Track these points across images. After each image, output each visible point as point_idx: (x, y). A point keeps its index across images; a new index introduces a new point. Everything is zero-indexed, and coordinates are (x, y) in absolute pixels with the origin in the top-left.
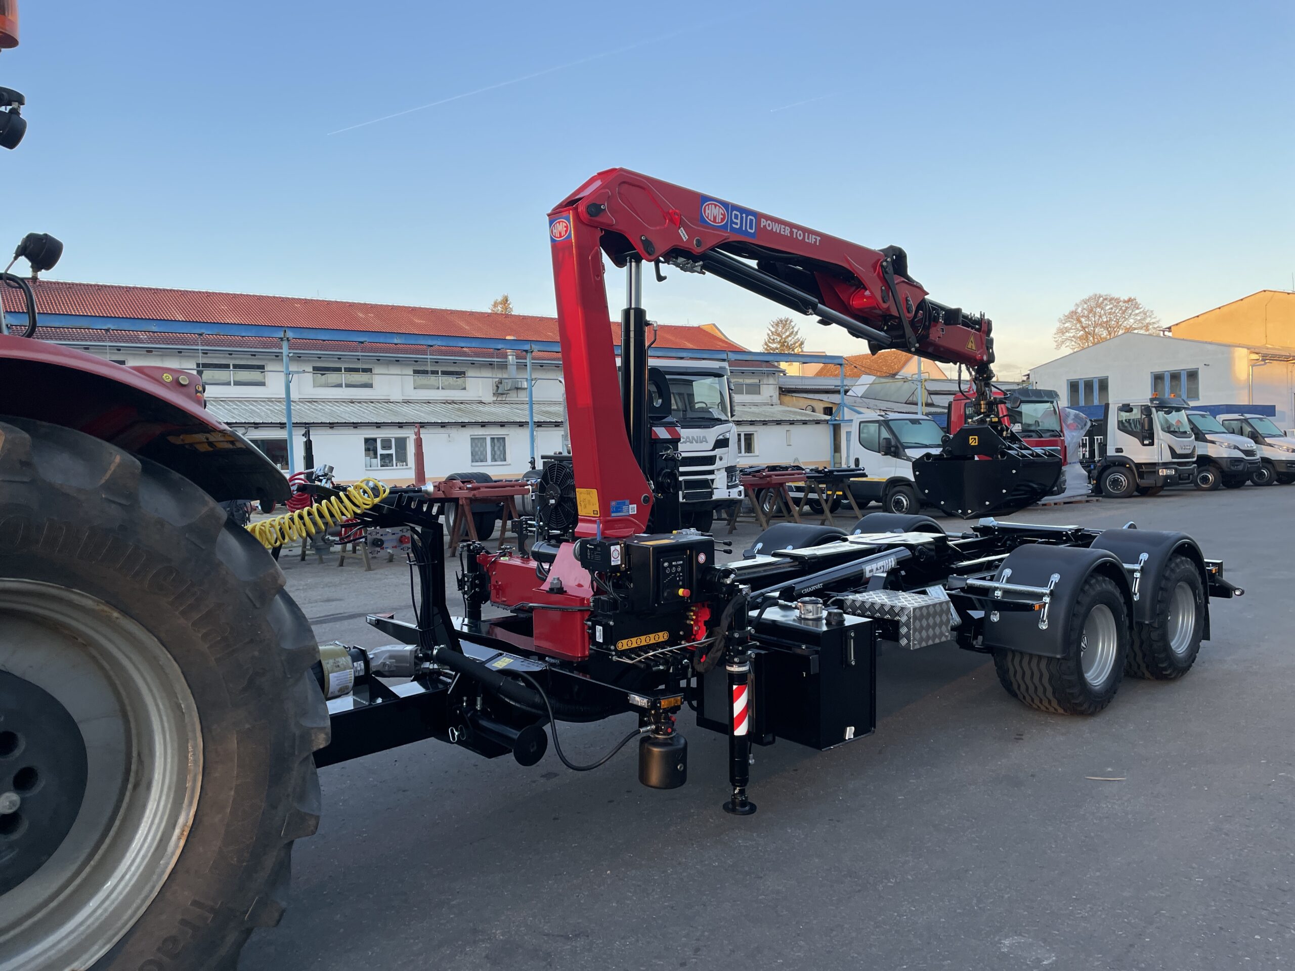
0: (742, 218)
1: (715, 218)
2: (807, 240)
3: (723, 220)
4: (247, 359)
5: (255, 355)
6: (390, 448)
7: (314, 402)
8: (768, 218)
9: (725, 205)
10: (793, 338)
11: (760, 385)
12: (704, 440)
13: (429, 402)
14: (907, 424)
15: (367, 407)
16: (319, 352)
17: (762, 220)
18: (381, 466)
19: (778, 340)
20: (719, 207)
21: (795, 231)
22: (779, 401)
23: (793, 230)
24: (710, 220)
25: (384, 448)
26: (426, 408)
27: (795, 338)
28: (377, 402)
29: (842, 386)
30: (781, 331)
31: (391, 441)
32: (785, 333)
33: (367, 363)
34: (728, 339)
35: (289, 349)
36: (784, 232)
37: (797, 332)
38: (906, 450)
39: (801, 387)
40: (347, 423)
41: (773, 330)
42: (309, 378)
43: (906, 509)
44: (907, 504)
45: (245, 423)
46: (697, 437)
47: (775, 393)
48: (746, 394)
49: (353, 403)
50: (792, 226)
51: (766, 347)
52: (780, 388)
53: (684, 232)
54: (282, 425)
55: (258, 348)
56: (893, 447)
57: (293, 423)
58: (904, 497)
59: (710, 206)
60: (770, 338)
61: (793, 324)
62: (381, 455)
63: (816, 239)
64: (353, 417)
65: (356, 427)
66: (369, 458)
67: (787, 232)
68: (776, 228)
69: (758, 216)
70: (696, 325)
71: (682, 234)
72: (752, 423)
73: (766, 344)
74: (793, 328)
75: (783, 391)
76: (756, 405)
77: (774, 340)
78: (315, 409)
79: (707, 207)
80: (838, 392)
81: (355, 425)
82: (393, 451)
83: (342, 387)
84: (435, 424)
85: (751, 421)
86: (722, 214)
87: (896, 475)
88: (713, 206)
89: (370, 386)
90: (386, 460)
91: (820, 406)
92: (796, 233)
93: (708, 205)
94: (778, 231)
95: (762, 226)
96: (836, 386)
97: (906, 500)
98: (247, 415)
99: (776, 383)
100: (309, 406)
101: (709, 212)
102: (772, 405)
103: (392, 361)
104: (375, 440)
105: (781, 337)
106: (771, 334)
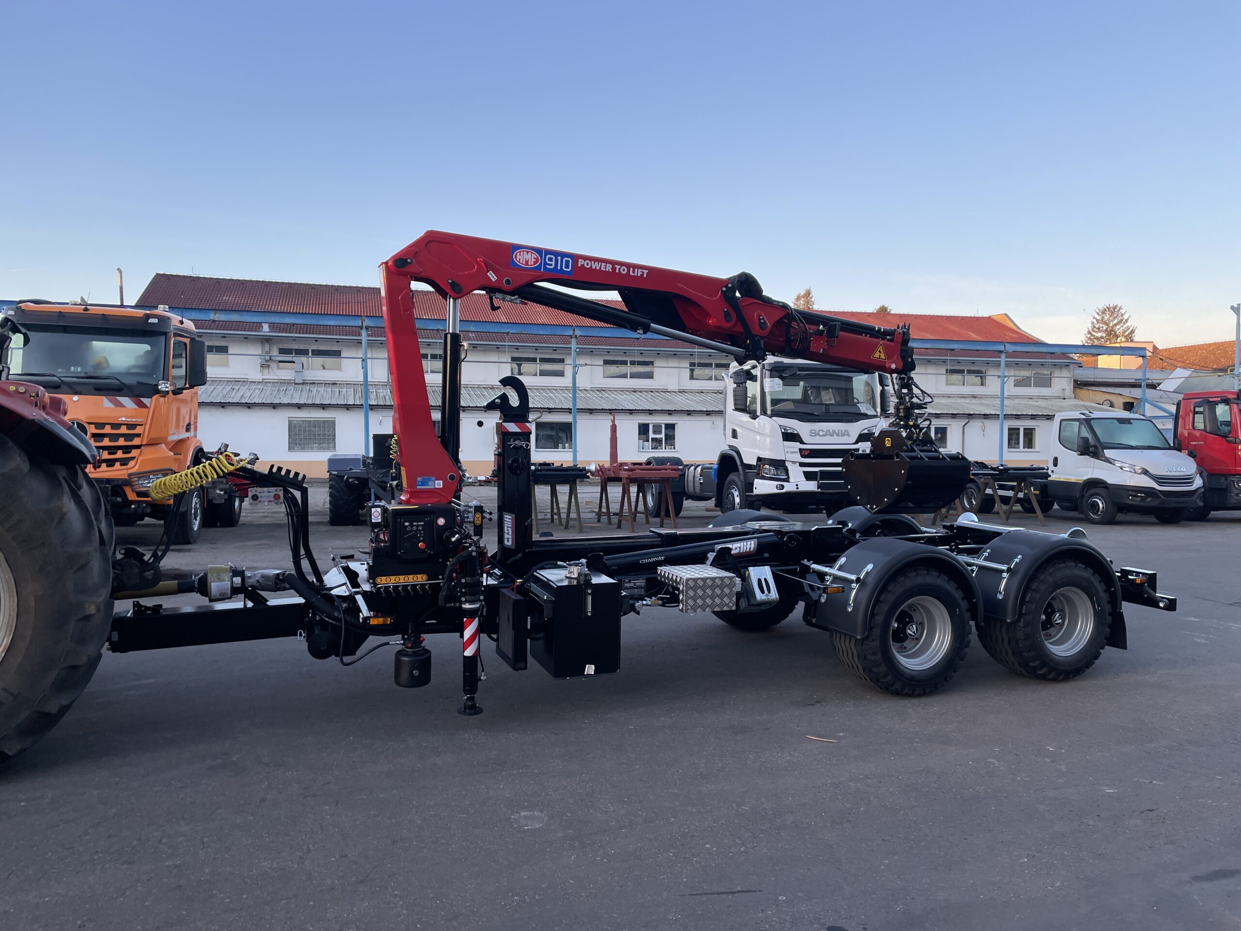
0: (557, 261)
1: (527, 262)
2: (631, 273)
3: (535, 263)
4: (550, 353)
5: (556, 350)
6: (660, 433)
7: (603, 390)
8: (585, 258)
9: (539, 251)
10: (1122, 326)
11: (1051, 378)
12: (846, 433)
13: (702, 392)
14: (1113, 423)
15: (646, 396)
16: (608, 347)
17: (580, 260)
18: (652, 449)
19: (1104, 328)
20: (532, 253)
21: (618, 267)
22: (1073, 396)
23: (616, 266)
24: (522, 264)
25: (655, 432)
26: (699, 397)
27: (1125, 326)
28: (656, 391)
29: (1144, 380)
30: (1109, 319)
31: (661, 426)
32: (1113, 321)
33: (649, 357)
34: (1020, 329)
35: (577, 344)
36: (606, 268)
37: (1127, 321)
38: (1105, 451)
39: (1100, 380)
40: (624, 410)
41: (1099, 318)
42: (599, 370)
43: (1102, 512)
44: (1103, 508)
45: (541, 408)
46: (839, 431)
47: (1069, 387)
48: (1034, 386)
49: (635, 392)
50: (613, 263)
51: (1089, 336)
52: (1075, 381)
53: (493, 274)
54: (569, 411)
55: (559, 344)
56: (1092, 446)
57: (578, 409)
58: (1100, 500)
59: (522, 253)
60: (1095, 327)
61: (1122, 311)
62: (652, 438)
63: (643, 273)
64: (630, 405)
65: (631, 414)
66: (642, 441)
67: (609, 268)
68: (596, 266)
69: (575, 258)
70: (986, 315)
71: (490, 276)
72: (1033, 417)
73: (1089, 333)
74: (1122, 315)
75: (1078, 384)
76: (1044, 398)
77: (1099, 328)
78: (601, 397)
79: (519, 254)
80: (1139, 386)
81: (631, 412)
82: (663, 436)
83: (627, 377)
84: (701, 412)
85: (1032, 415)
86: (534, 258)
87: (1093, 477)
88: (525, 253)
89: (650, 376)
90: (657, 443)
91: (1119, 401)
92: (620, 269)
93: (520, 252)
94: (598, 268)
95: (579, 265)
96: (1136, 380)
97: (1103, 503)
98: (545, 401)
99: (1071, 376)
100: (597, 394)
101: (521, 257)
102: (1064, 399)
103: (671, 354)
104: (647, 425)
105: (1108, 325)
106: (1096, 322)
